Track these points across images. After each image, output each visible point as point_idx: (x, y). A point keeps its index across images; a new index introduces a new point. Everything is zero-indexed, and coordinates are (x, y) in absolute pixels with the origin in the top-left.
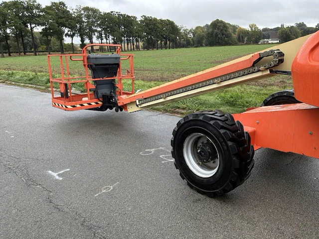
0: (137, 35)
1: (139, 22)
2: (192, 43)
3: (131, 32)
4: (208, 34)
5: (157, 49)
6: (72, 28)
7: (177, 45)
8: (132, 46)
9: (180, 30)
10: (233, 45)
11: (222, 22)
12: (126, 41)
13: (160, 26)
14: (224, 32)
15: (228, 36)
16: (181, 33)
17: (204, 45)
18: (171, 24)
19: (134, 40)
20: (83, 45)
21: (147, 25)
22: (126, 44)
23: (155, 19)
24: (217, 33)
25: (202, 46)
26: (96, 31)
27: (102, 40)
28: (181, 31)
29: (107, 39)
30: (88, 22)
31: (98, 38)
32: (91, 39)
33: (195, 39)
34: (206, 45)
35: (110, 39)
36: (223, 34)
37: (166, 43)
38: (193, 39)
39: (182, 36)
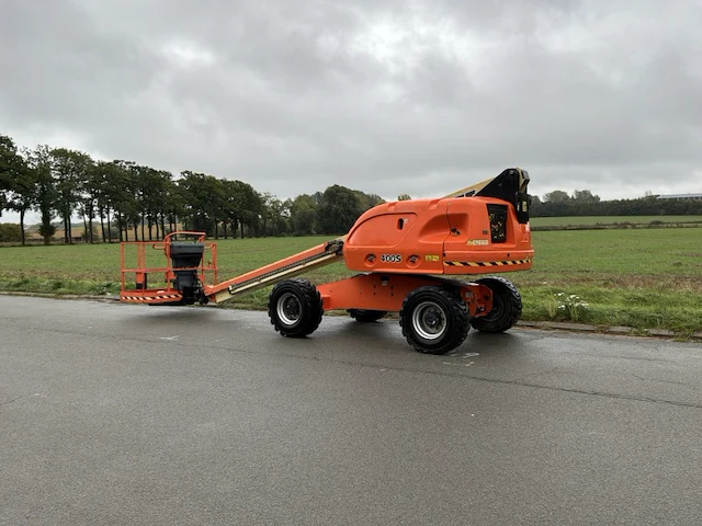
0: (172, 208)
1: (177, 184)
2: (289, 227)
3: (159, 203)
4: (322, 210)
5: (216, 238)
6: (25, 191)
7: (258, 231)
8: (160, 231)
9: (265, 201)
11: (344, 189)
12: (146, 221)
13: (222, 193)
16: (267, 207)
17: (313, 231)
18: (244, 192)
19: (165, 219)
20: (46, 229)
21: (194, 190)
22: (146, 227)
23: (212, 180)
24: (337, 210)
25: (309, 233)
26: (80, 199)
27: (91, 217)
28: (267, 204)
29: (103, 217)
30: (61, 180)
31: (82, 213)
32: (66, 215)
33: (295, 220)
34: (319, 233)
35: (111, 215)
37: (234, 227)
38: (290, 220)
39: (270, 213)
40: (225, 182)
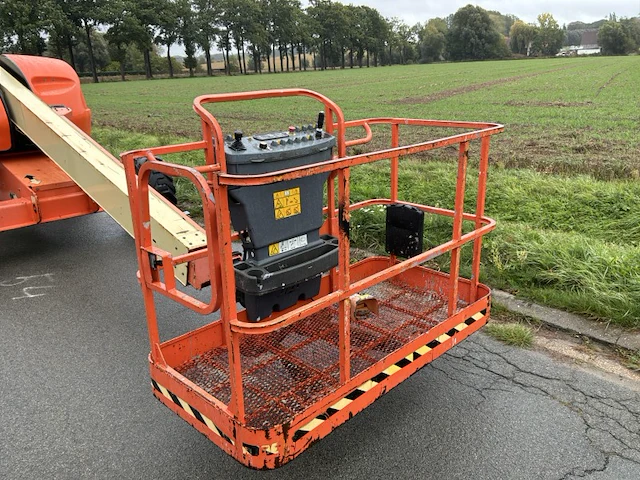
0: (300, 38)
1: (306, 13)
2: (416, 54)
3: (288, 33)
4: (451, 35)
5: (343, 68)
6: (167, 26)
7: (386, 60)
8: (290, 62)
9: (391, 27)
10: (501, 59)
11: (479, 10)
12: (278, 53)
13: (348, 19)
14: (484, 32)
15: (493, 40)
16: (394, 33)
17: (441, 57)
18: (372, 17)
19: (295, 50)
20: (191, 62)
21: (321, 18)
22: (278, 58)
23: (338, 6)
24: (467, 34)
25: (436, 60)
26: (217, 32)
27: (228, 49)
28: (394, 29)
29: (239, 49)
30: (201, 13)
31: (221, 46)
32: (207, 49)
33: (422, 46)
34: (447, 59)
35: (245, 48)
36: (480, 37)
37: (360, 55)
38: (418, 46)
39: (395, 40)
40: (350, 8)
